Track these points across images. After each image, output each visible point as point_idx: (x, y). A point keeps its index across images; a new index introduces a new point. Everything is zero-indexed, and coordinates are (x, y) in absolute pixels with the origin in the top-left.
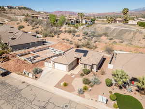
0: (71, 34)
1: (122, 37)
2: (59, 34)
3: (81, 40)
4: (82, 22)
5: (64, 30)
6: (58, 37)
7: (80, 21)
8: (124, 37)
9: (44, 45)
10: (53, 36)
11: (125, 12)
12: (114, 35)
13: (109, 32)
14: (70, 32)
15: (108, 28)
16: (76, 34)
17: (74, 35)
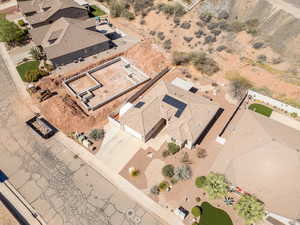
0: (172, 19)
1: (286, 43)
2: (144, 15)
3: (189, 40)
6: (142, 23)
10: (132, 18)
12: (272, 33)
17: (177, 23)
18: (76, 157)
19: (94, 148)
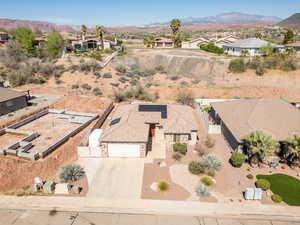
0: (91, 73)
1: (192, 72)
2: (58, 76)
3: (117, 85)
4: (102, 45)
5: (67, 65)
6: (58, 82)
7: (99, 43)
8: (196, 73)
9: (30, 104)
10: (43, 82)
11: (175, 26)
12: (178, 70)
13: (165, 65)
14: (86, 69)
15: (160, 58)
16: (102, 73)
17: (98, 75)
18: (53, 212)
19: (80, 189)
